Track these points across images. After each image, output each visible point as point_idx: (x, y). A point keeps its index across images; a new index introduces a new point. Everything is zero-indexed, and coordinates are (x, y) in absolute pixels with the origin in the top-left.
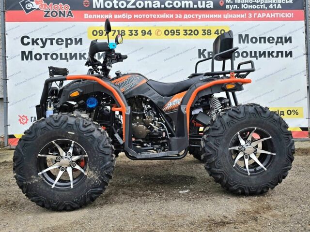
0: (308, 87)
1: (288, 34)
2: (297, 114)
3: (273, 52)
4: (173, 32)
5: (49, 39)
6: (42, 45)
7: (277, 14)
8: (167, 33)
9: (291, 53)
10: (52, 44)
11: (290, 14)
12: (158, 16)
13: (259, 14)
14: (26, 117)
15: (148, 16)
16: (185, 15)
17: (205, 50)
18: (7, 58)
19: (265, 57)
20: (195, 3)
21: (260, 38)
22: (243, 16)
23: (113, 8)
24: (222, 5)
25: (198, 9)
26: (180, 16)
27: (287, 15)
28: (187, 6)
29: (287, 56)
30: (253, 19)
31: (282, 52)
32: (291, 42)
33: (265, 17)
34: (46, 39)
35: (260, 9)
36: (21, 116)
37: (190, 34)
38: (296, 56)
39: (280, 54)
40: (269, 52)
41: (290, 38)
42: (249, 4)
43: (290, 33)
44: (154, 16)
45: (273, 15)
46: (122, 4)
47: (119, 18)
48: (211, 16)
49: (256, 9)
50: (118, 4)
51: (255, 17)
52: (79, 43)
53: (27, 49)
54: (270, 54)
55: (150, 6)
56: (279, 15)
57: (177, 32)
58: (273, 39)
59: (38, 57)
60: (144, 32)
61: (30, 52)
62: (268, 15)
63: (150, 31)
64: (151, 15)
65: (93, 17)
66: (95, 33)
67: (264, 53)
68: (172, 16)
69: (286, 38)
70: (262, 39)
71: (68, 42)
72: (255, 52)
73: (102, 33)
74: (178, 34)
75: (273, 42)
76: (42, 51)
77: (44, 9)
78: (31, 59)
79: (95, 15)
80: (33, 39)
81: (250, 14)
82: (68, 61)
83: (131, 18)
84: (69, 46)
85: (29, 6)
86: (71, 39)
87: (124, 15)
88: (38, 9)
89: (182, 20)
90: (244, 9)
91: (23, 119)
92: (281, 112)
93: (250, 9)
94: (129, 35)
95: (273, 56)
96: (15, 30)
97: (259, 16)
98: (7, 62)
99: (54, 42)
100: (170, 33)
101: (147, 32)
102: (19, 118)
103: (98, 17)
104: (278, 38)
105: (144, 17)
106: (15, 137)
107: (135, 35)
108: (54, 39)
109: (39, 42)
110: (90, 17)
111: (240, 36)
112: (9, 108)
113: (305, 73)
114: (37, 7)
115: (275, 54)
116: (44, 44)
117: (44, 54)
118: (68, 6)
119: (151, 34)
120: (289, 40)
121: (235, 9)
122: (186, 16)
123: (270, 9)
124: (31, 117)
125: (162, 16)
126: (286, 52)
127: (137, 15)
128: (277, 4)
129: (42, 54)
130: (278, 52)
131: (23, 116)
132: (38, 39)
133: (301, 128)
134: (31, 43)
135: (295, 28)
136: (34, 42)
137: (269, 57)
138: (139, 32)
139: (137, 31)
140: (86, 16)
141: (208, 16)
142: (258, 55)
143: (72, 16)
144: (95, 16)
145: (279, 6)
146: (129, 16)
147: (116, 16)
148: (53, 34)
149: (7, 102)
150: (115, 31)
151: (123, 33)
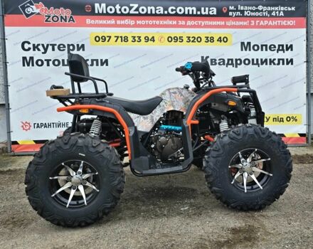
0: (307, 94)
1: (289, 42)
2: (296, 120)
3: (274, 59)
4: (176, 39)
5: (51, 45)
7: (279, 22)
8: (170, 39)
9: (292, 60)
10: (53, 49)
11: (292, 21)
12: (161, 22)
13: (262, 21)
14: (29, 124)
15: (151, 22)
17: (208, 57)
18: (7, 64)
19: (266, 64)
20: (199, 9)
21: (262, 46)
22: (245, 23)
23: (115, 14)
24: (225, 11)
25: (201, 15)
26: (184, 23)
27: (289, 23)
28: (191, 13)
29: (288, 64)
30: (255, 27)
31: (283, 60)
32: (292, 50)
33: (267, 25)
34: (48, 45)
35: (263, 16)
36: (24, 122)
37: (193, 41)
38: (297, 64)
39: (281, 61)
40: (270, 59)
41: (291, 46)
42: (252, 11)
43: (291, 41)
44: (158, 22)
45: (275, 23)
46: (125, 10)
47: (122, 23)
48: (214, 23)
49: (259, 16)
50: (120, 10)
51: (257, 24)
52: (82, 49)
53: (28, 55)
54: (272, 62)
55: (153, 12)
56: (281, 23)
58: (275, 47)
59: (40, 63)
60: (147, 38)
61: (32, 58)
62: (270, 23)
63: (153, 37)
64: (154, 21)
66: (97, 39)
67: (266, 60)
68: (175, 22)
69: (287, 45)
70: (264, 47)
71: (70, 48)
72: (257, 60)
73: (105, 39)
74: (181, 40)
75: (274, 50)
76: (44, 57)
77: (44, 14)
78: (33, 65)
80: (34, 45)
81: (253, 21)
83: (133, 24)
84: (71, 51)
85: (29, 10)
86: (73, 45)
87: (126, 21)
88: (39, 14)
89: (185, 26)
90: (247, 16)
91: (26, 126)
92: (281, 118)
93: (253, 16)
94: (132, 41)
95: (274, 64)
96: (15, 34)
97: (262, 23)
98: (8, 67)
99: (56, 47)
100: (173, 40)
101: (150, 39)
102: (22, 124)
103: (100, 23)
104: (279, 46)
105: (147, 23)
106: (18, 144)
107: (138, 41)
108: (56, 45)
109: (40, 47)
110: (93, 22)
111: (243, 43)
112: (11, 115)
113: (305, 80)
114: (37, 11)
115: (276, 62)
116: (46, 50)
117: (45, 60)
118: (69, 11)
119: (154, 41)
120: (290, 47)
121: (238, 16)
122: (189, 23)
123: (273, 16)
124: (34, 124)
125: (165, 22)
126: (287, 60)
127: (140, 21)
128: (279, 12)
130: (279, 60)
131: (26, 123)
132: (39, 45)
133: (299, 134)
134: (32, 49)
135: (296, 36)
136: (35, 47)
137: (270, 64)
138: (142, 39)
139: (140, 37)
140: (88, 21)
141: (211, 23)
142: (260, 62)
143: (74, 22)
144: (97, 22)
145: (282, 14)
146: (132, 22)
147: (118, 22)
148: (55, 40)
149: (9, 109)
150: (118, 37)
151: (125, 39)
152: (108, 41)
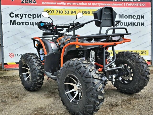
0: (151, 40)
1: (142, 14)
2: (146, 53)
3: (135, 23)
4: (86, 12)
5: (24, 15)
6: (21, 18)
7: (138, 4)
8: (83, 12)
9: (144, 23)
10: (26, 17)
11: (144, 4)
12: (79, 4)
13: (129, 4)
14: (13, 54)
15: (74, 4)
16: (92, 4)
18: (2, 24)
19: (131, 25)
21: (129, 16)
26: (90, 4)
27: (142, 5)
29: (142, 25)
31: (139, 23)
32: (144, 18)
34: (23, 15)
35: (130, 1)
36: (11, 53)
38: (146, 25)
39: (138, 24)
40: (133, 23)
41: (143, 16)
43: (144, 14)
44: (77, 4)
45: (136, 5)
47: (60, 4)
51: (127, 5)
52: (40, 17)
53: (13, 19)
54: (134, 24)
56: (138, 5)
57: (88, 12)
58: (135, 16)
59: (19, 24)
60: (72, 12)
61: (15, 21)
62: (133, 5)
63: (75, 11)
64: (76, 3)
65: (47, 4)
66: (48, 12)
67: (131, 23)
68: (86, 4)
69: (141, 16)
71: (34, 16)
72: (127, 23)
73: (51, 12)
74: (89, 13)
75: (135, 18)
78: (15, 25)
79: (48, 3)
80: (16, 15)
81: (125, 4)
82: (34, 26)
83: (66, 4)
84: (34, 18)
86: (35, 15)
87: (62, 3)
89: (91, 6)
90: (122, 1)
91: (11, 55)
92: (138, 52)
93: (125, 1)
94: (65, 13)
95: (135, 25)
96: (6, 9)
97: (129, 5)
98: (3, 26)
99: (27, 16)
100: (85, 13)
101: (73, 12)
102: (10, 54)
103: (49, 4)
104: (138, 16)
105: (72, 4)
106: (8, 64)
107: (67, 13)
108: (27, 15)
109: (19, 16)
110: (45, 3)
111: (119, 15)
112: (4, 50)
113: (150, 33)
115: (136, 24)
117: (22, 22)
119: (75, 13)
121: (117, 1)
123: (134, 1)
124: (16, 54)
125: (81, 4)
126: (141, 23)
127: (69, 3)
129: (21, 22)
130: (137, 23)
131: (12, 53)
132: (18, 14)
134: (15, 17)
135: (146, 11)
137: (133, 25)
138: (70, 12)
139: (69, 11)
140: (43, 3)
141: (104, 4)
142: (128, 24)
143: (36, 3)
145: (139, 0)
147: (58, 3)
148: (26, 12)
149: (3, 47)
150: (58, 11)
151: (61, 12)
152: (53, 13)
